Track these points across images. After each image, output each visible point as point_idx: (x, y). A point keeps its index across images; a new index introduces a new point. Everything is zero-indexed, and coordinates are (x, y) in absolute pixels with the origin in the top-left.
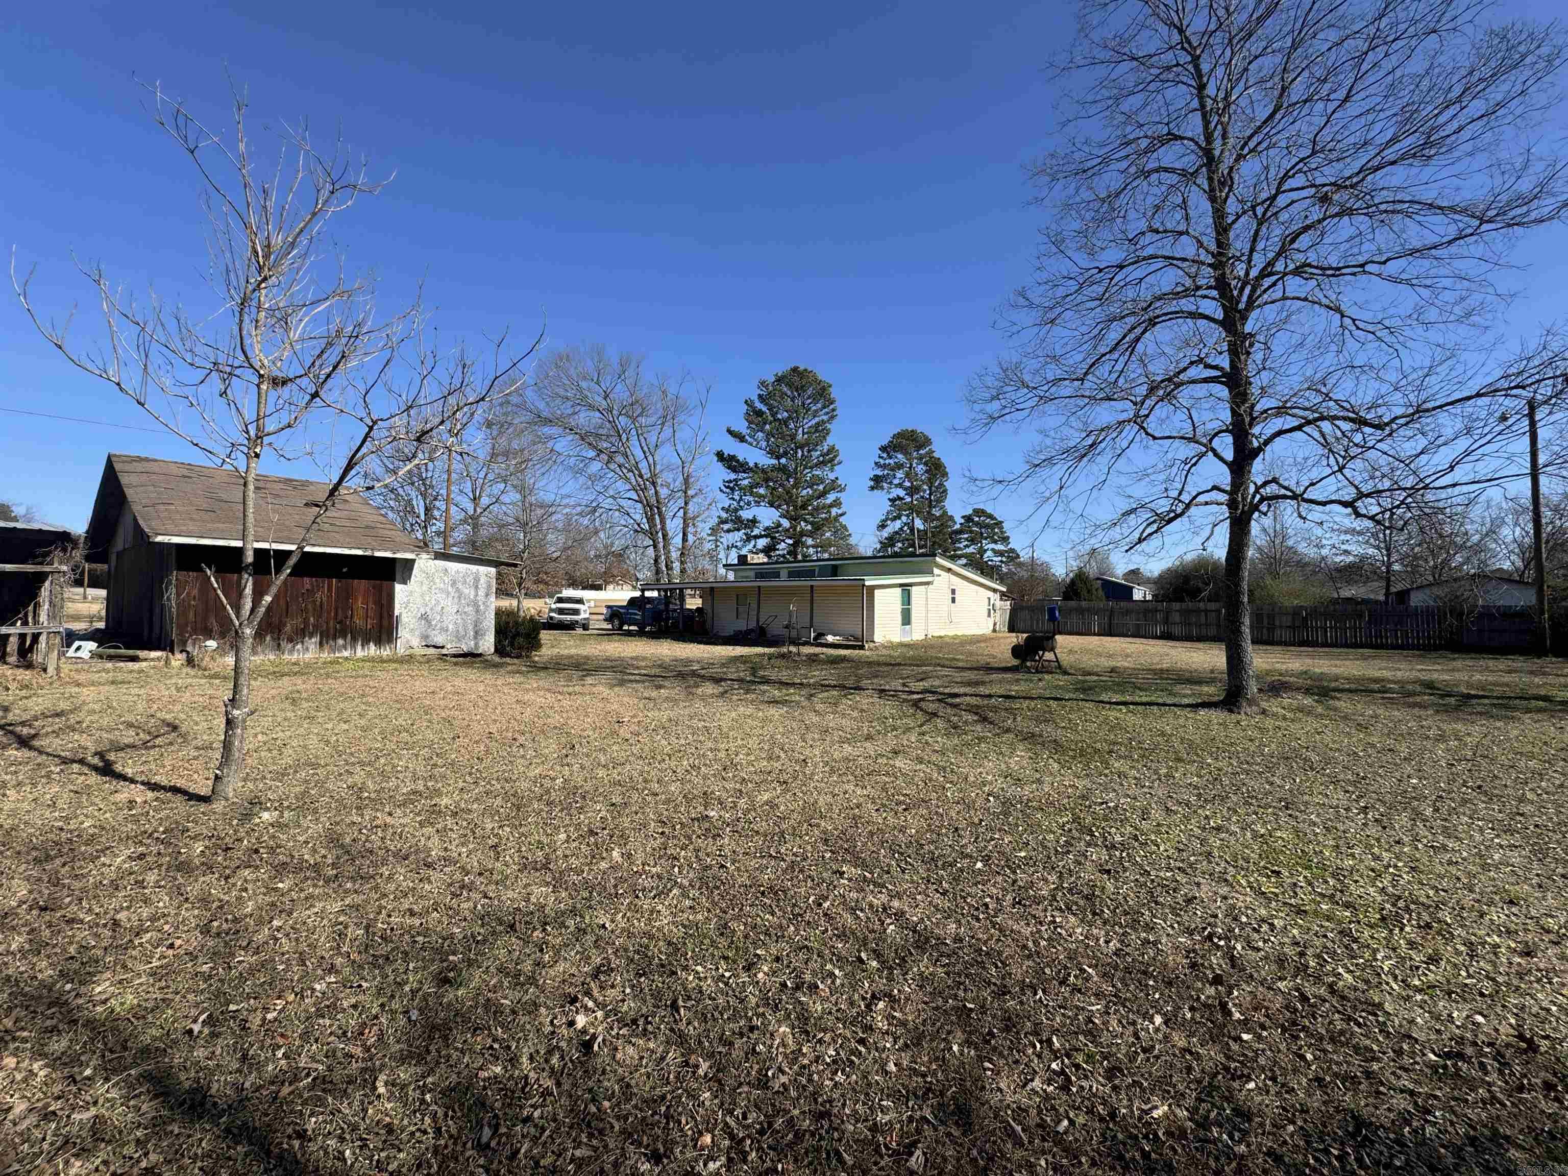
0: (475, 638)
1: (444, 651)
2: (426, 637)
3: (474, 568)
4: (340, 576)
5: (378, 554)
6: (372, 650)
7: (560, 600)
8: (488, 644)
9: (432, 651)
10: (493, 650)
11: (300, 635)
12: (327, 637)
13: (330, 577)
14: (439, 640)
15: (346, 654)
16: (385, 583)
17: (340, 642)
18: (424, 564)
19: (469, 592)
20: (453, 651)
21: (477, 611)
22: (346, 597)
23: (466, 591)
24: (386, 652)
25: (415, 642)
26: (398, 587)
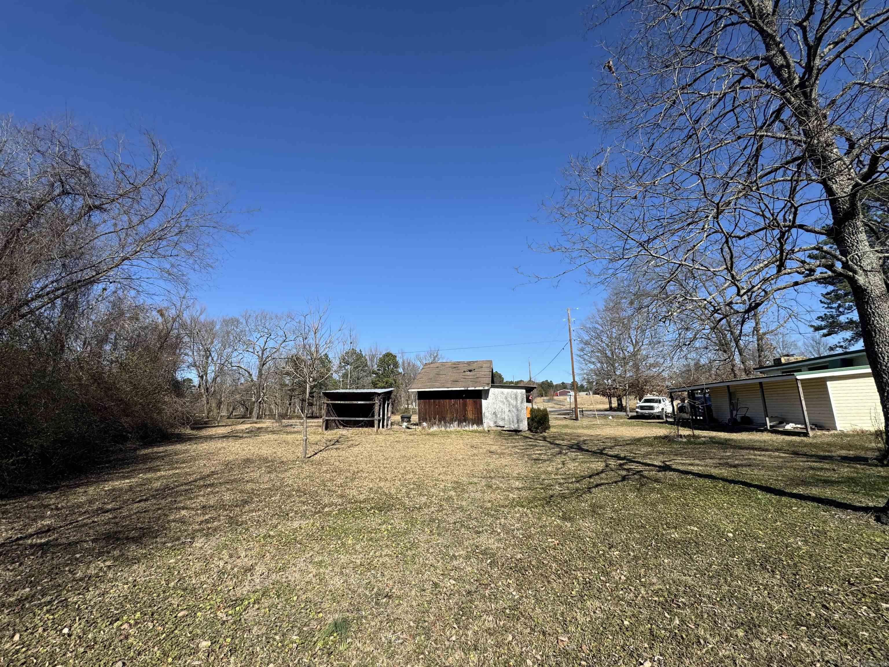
0: (518, 422)
1: (505, 429)
2: (495, 422)
3: (515, 391)
4: (463, 398)
5: (469, 389)
6: (475, 427)
7: (647, 401)
8: (524, 426)
9: (499, 428)
10: (527, 429)
11: (451, 421)
12: (460, 422)
13: (459, 399)
14: (501, 423)
15: (467, 428)
16: (478, 400)
17: (464, 424)
18: (492, 391)
19: (513, 402)
20: (508, 429)
21: (518, 410)
22: (465, 405)
23: (512, 401)
24: (480, 428)
25: (492, 424)
26: (484, 402)
